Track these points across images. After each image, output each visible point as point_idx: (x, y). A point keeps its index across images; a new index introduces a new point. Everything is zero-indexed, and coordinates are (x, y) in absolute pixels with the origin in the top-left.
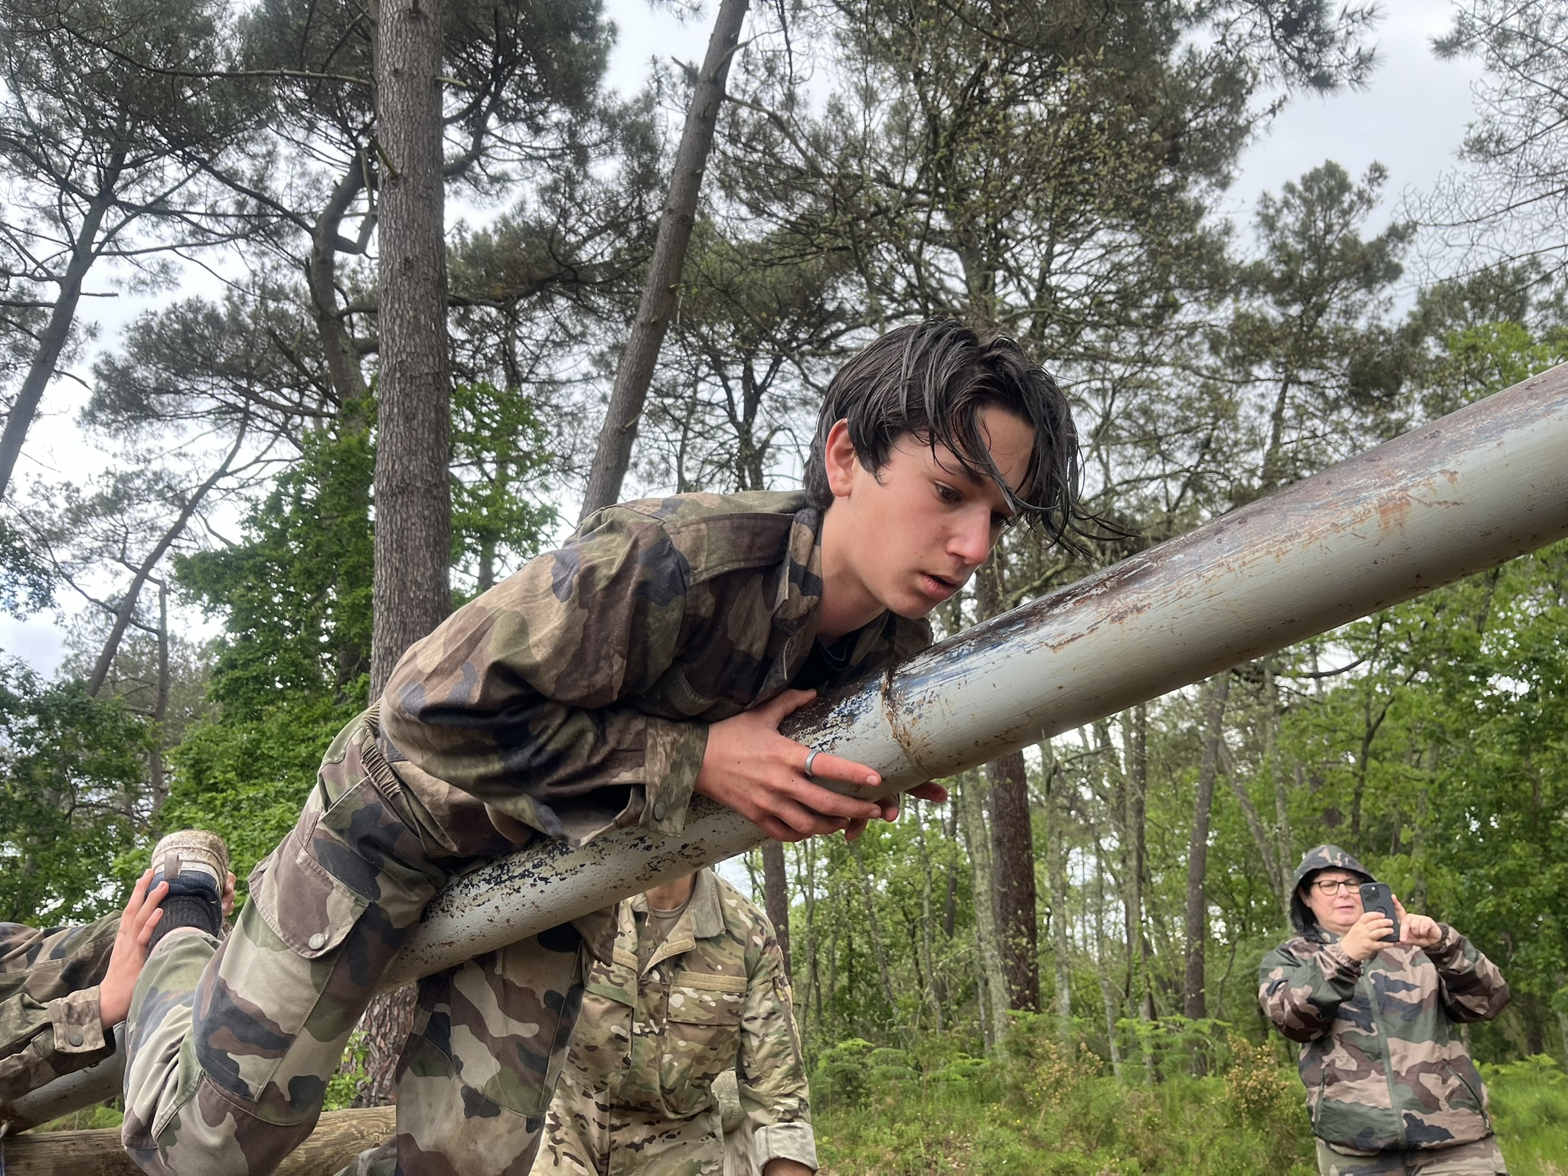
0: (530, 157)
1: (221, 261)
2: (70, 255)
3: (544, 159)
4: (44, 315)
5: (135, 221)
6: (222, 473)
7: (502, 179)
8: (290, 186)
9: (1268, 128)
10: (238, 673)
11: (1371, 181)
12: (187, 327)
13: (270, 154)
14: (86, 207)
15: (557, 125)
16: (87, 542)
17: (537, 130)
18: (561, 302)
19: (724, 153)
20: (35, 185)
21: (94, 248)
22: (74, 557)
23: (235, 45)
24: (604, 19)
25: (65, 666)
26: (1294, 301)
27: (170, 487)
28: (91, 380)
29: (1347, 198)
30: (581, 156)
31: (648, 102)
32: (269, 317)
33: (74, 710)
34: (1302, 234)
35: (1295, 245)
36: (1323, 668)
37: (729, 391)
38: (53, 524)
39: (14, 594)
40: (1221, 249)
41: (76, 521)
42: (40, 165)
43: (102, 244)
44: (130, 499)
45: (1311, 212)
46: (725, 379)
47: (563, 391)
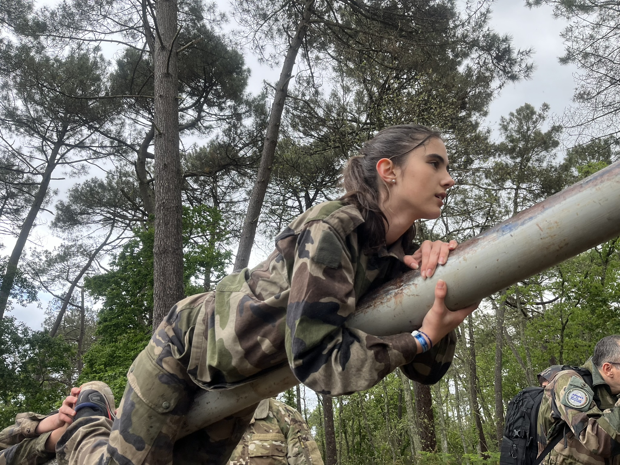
0: (220, 119)
1: (105, 164)
2: (47, 164)
3: (225, 119)
4: (37, 187)
5: (72, 151)
6: (105, 244)
7: (209, 128)
8: (130, 134)
9: (499, 93)
10: (107, 323)
11: (543, 110)
12: (92, 189)
13: (122, 123)
14: (53, 146)
15: (229, 106)
16: (54, 273)
17: (221, 109)
18: (234, 172)
19: (293, 114)
20: (34, 139)
21: (56, 161)
22: (48, 279)
23: (109, 84)
24: (245, 67)
25: (45, 322)
26: (518, 157)
27: (85, 250)
28: (55, 211)
29: (535, 117)
30: (239, 117)
31: (264, 96)
32: (123, 183)
33: (43, 342)
34: (518, 131)
35: (516, 136)
36: (545, 300)
37: (300, 202)
38: (41, 267)
39: (22, 296)
40: (486, 139)
41: (49, 265)
42: (36, 132)
43: (59, 160)
44: (70, 256)
45: (521, 123)
46: (298, 198)
47: (237, 205)
